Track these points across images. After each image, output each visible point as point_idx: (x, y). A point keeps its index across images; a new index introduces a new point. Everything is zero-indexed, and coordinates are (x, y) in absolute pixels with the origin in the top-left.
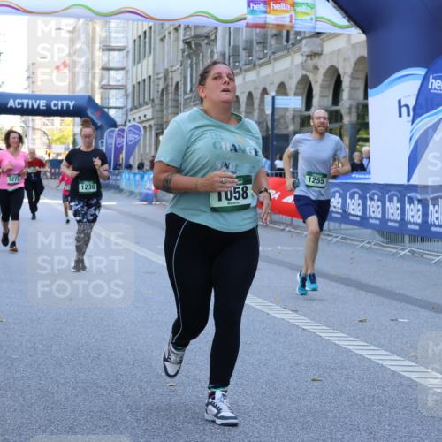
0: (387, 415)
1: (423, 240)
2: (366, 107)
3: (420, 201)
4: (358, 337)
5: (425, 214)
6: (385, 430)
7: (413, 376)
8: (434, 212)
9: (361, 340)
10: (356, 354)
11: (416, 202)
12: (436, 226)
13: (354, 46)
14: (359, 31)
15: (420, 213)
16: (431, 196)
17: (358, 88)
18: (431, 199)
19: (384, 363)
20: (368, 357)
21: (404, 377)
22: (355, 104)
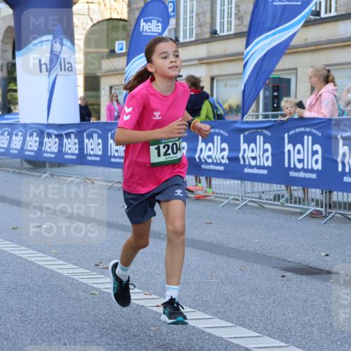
0: (35, 298)
1: (59, 165)
2: (14, 65)
3: (57, 136)
4: (11, 241)
5: (61, 145)
6: (33, 310)
7: (53, 268)
8: (67, 144)
9: (14, 243)
10: (11, 254)
11: (53, 137)
12: (68, 154)
13: (3, 18)
14: (7, 6)
15: (57, 145)
16: (65, 132)
17: (7, 51)
18: (66, 134)
19: (32, 259)
20: (20, 255)
21: (47, 269)
22: (5, 63)
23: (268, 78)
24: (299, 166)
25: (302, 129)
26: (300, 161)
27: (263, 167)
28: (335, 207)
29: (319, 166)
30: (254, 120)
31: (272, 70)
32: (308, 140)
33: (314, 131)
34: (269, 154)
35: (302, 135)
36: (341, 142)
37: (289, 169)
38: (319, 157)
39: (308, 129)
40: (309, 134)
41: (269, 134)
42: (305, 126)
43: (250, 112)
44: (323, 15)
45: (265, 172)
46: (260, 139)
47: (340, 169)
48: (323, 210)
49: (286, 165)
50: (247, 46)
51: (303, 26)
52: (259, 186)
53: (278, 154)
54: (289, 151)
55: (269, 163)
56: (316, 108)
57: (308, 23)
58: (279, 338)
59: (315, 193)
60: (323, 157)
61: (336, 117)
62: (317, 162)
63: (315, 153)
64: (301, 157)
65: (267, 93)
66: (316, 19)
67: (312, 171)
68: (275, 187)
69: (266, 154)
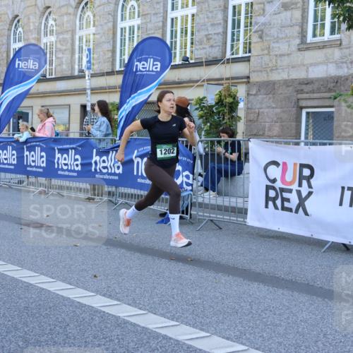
23: (15, 112)
24: (33, 164)
25: (34, 143)
26: (33, 161)
27: (11, 165)
28: (53, 188)
29: (44, 165)
30: (7, 136)
31: (18, 107)
32: (38, 149)
33: (41, 144)
34: (15, 157)
35: (34, 146)
36: (57, 151)
37: (27, 166)
38: (44, 159)
39: (38, 143)
40: (38, 146)
41: (15, 145)
42: (36, 142)
43: (4, 131)
44: (48, 77)
45: (12, 167)
46: (10, 148)
47: (56, 166)
48: (46, 190)
49: (25, 163)
50: (2, 93)
51: (37, 82)
52: (9, 175)
53: (20, 158)
54: (27, 156)
55: (15, 162)
56: (42, 131)
57: (39, 81)
58: (18, 265)
59: (42, 180)
60: (47, 160)
61: (54, 137)
62: (43, 162)
63: (42, 157)
64: (34, 159)
65: (15, 121)
66: (43, 79)
67: (40, 167)
68: (19, 176)
69: (13, 157)
